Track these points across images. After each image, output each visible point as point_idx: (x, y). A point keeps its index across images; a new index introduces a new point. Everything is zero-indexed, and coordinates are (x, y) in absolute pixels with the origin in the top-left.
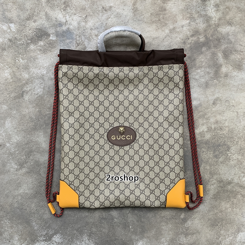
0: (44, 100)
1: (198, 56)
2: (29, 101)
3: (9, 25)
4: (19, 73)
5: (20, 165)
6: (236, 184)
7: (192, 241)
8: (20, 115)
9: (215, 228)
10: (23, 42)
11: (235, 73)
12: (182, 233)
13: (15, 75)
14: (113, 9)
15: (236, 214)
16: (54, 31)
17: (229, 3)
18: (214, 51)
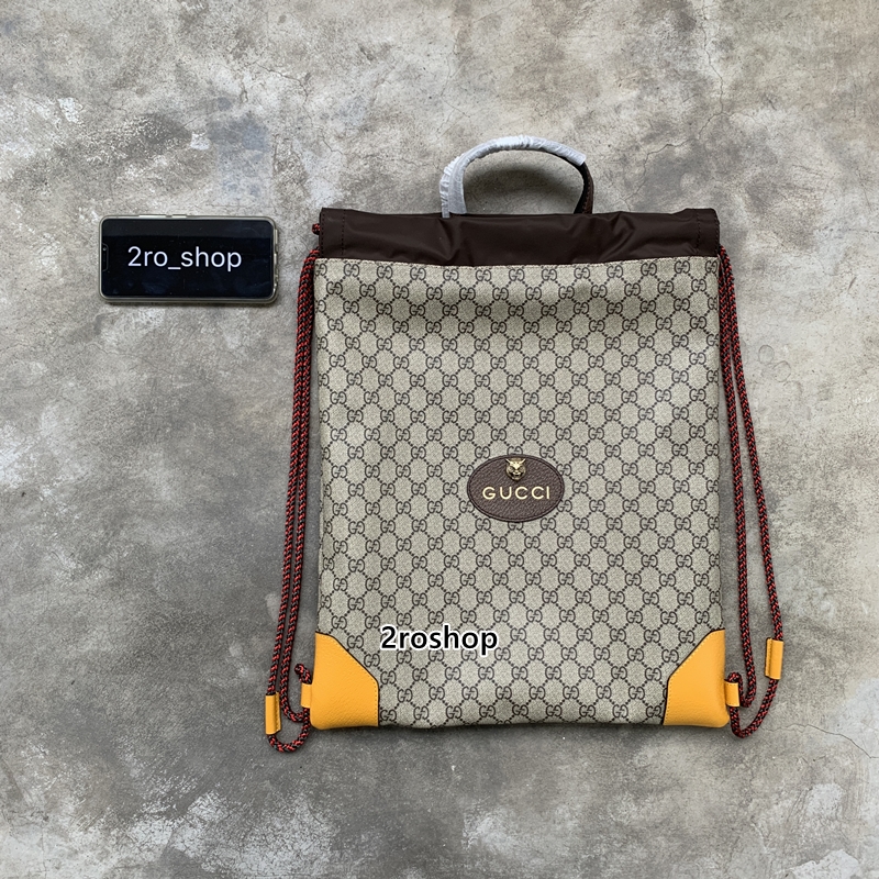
0: (169, 346)
1: (667, 203)
2: (118, 349)
3: (58, 104)
4: (87, 257)
5: (87, 560)
6: (800, 620)
7: (659, 814)
8: (89, 395)
9: (733, 768)
10: (104, 156)
11: (789, 258)
12: (625, 787)
13: (74, 262)
14: (394, 52)
15: (804, 723)
16: (203, 124)
17: (765, 36)
18: (720, 188)
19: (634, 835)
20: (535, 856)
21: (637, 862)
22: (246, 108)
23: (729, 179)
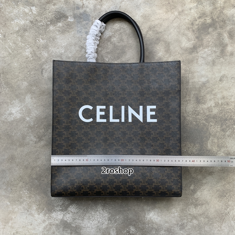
19: (195, 217)
20: (166, 223)
21: (195, 225)
22: (84, 9)
23: (223, 29)
